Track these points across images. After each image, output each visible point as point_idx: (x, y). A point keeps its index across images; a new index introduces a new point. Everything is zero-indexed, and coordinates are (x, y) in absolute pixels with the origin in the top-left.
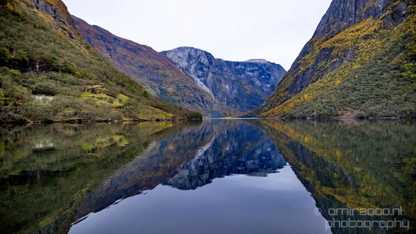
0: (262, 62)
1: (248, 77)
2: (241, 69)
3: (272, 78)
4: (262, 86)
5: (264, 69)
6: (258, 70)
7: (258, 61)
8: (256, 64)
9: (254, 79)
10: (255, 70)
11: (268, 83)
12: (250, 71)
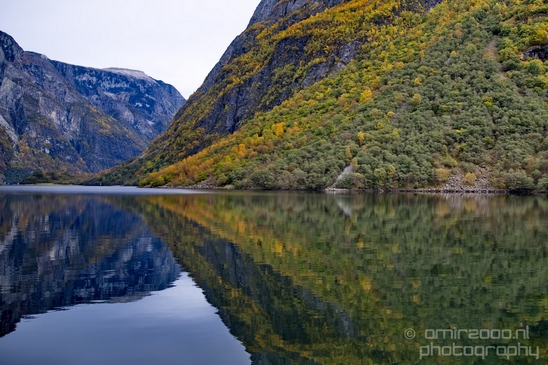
0: (137, 76)
1: (106, 101)
2: (90, 83)
3: (159, 109)
4: (136, 123)
5: (142, 89)
6: (127, 90)
7: (129, 73)
8: (124, 78)
9: (120, 107)
10: (121, 89)
11: (150, 119)
12: (111, 90)
